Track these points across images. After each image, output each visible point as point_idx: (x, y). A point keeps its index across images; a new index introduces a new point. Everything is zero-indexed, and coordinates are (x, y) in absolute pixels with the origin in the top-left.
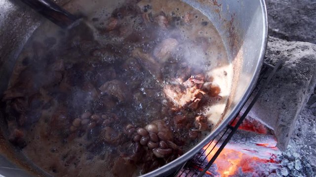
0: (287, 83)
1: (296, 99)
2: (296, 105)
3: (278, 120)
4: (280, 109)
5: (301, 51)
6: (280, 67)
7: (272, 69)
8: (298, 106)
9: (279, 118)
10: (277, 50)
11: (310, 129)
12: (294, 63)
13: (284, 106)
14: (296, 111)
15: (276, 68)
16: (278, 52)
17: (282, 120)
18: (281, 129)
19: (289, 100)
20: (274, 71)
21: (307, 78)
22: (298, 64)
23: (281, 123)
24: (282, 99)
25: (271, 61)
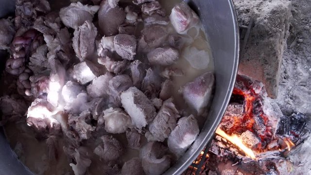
0: (263, 40)
1: (275, 53)
2: (277, 58)
3: (263, 75)
4: (263, 65)
5: (269, 3)
6: (253, 25)
7: (246, 29)
8: (279, 59)
9: (264, 72)
10: (246, 8)
11: (295, 69)
12: (265, 18)
13: (266, 61)
14: (278, 63)
15: (249, 28)
16: (248, 11)
17: (267, 74)
18: (268, 82)
19: (269, 55)
20: (249, 31)
21: (281, 30)
22: (270, 19)
23: (267, 76)
24: (262, 55)
25: (244, 21)
